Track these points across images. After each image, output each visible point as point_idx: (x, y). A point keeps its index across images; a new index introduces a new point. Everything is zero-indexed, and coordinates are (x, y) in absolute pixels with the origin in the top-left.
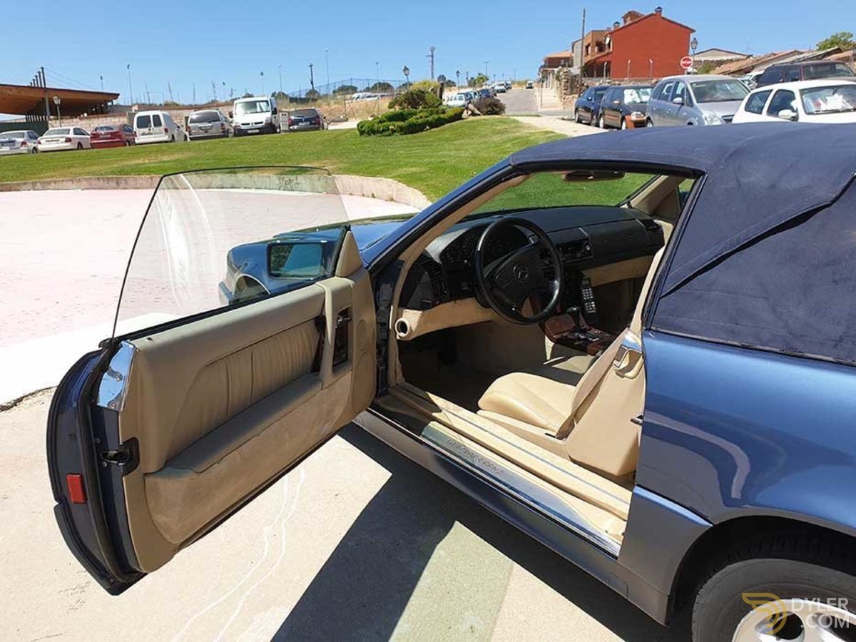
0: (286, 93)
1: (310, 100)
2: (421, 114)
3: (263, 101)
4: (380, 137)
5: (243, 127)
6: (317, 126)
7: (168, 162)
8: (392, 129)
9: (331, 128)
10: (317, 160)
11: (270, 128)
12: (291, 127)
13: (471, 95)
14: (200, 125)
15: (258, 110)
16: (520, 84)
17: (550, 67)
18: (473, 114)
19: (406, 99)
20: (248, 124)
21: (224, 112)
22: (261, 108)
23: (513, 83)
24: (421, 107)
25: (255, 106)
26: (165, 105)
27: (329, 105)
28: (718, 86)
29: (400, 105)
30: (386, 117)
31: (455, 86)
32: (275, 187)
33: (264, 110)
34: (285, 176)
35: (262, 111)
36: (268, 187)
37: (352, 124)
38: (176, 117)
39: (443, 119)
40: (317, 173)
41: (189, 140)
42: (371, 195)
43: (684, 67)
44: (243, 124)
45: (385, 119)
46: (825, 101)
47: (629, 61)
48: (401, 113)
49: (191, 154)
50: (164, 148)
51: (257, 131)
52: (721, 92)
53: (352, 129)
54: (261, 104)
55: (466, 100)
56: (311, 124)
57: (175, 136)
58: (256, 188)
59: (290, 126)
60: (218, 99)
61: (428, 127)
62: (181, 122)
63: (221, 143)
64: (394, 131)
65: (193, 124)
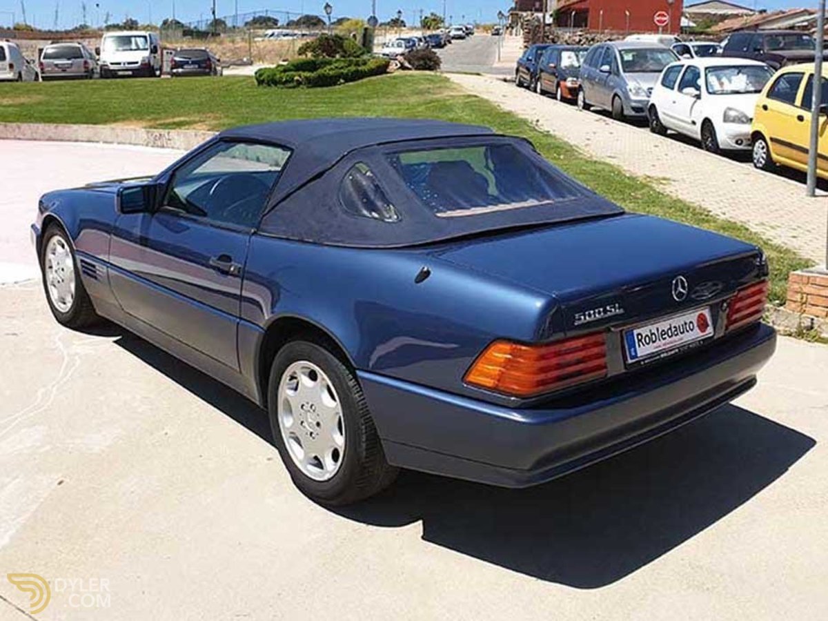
0: (183, 22)
1: (210, 35)
2: (336, 65)
3: (139, 36)
4: (282, 88)
5: (112, 67)
6: (207, 70)
7: (10, 106)
8: (298, 80)
9: (226, 72)
10: (199, 112)
11: (146, 70)
12: (175, 71)
13: (414, 41)
14: (57, 62)
15: (134, 47)
16: (486, 29)
17: (521, 10)
18: (403, 67)
19: (320, 45)
20: (119, 64)
21: (89, 45)
22: (137, 44)
23: (478, 27)
24: (338, 56)
25: (130, 42)
26: (15, 29)
27: (233, 42)
28: (649, 55)
29: (313, 51)
30: (293, 65)
31: (405, 26)
32: (141, 142)
33: (141, 47)
34: (155, 130)
35: (138, 49)
36: (133, 142)
37: (250, 71)
38: (27, 48)
39: (361, 71)
40: (194, 129)
41: (40, 80)
42: (255, 158)
43: (659, 24)
44: (112, 64)
45: (292, 68)
46: (730, 81)
47: (601, 12)
48: (313, 61)
49: (41, 97)
50: (6, 89)
51: (130, 73)
52: (651, 62)
53: (249, 77)
54: (138, 39)
55: (406, 47)
56: (199, 67)
57: (23, 73)
58: (119, 143)
59: (172, 68)
60: (89, 24)
61: (342, 81)
62: (33, 55)
63: (83, 86)
64: (299, 83)
65: (48, 60)
